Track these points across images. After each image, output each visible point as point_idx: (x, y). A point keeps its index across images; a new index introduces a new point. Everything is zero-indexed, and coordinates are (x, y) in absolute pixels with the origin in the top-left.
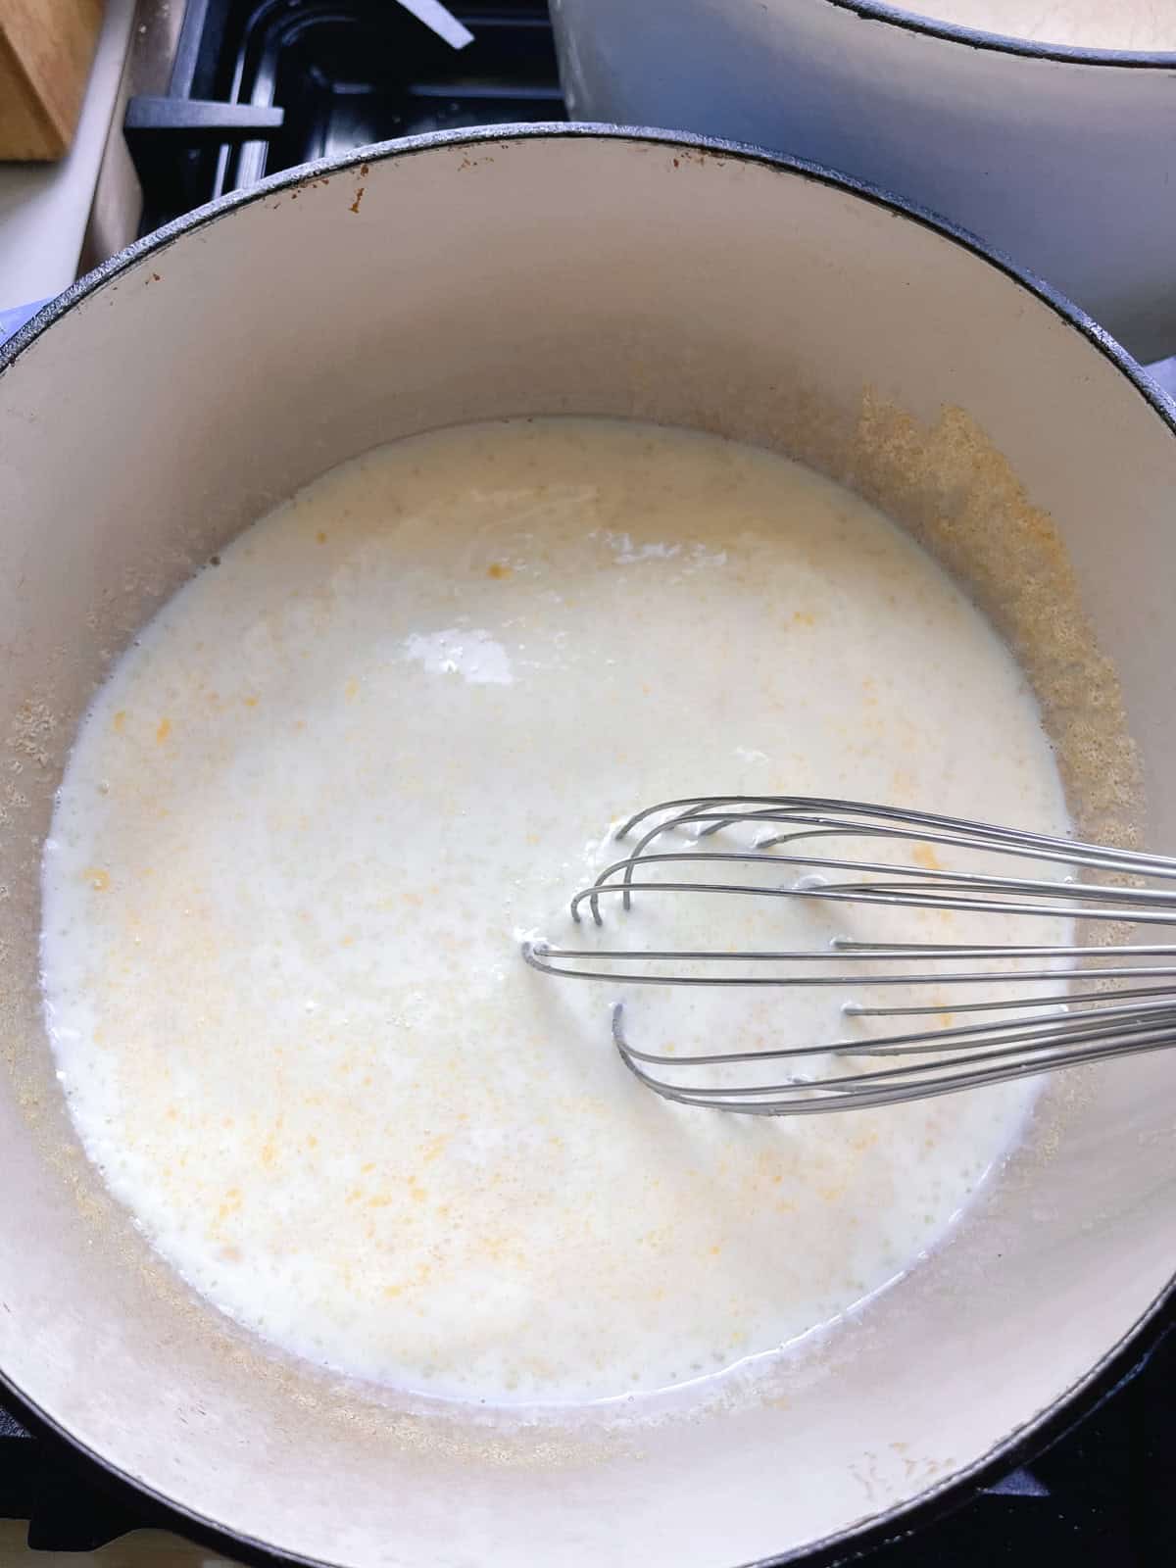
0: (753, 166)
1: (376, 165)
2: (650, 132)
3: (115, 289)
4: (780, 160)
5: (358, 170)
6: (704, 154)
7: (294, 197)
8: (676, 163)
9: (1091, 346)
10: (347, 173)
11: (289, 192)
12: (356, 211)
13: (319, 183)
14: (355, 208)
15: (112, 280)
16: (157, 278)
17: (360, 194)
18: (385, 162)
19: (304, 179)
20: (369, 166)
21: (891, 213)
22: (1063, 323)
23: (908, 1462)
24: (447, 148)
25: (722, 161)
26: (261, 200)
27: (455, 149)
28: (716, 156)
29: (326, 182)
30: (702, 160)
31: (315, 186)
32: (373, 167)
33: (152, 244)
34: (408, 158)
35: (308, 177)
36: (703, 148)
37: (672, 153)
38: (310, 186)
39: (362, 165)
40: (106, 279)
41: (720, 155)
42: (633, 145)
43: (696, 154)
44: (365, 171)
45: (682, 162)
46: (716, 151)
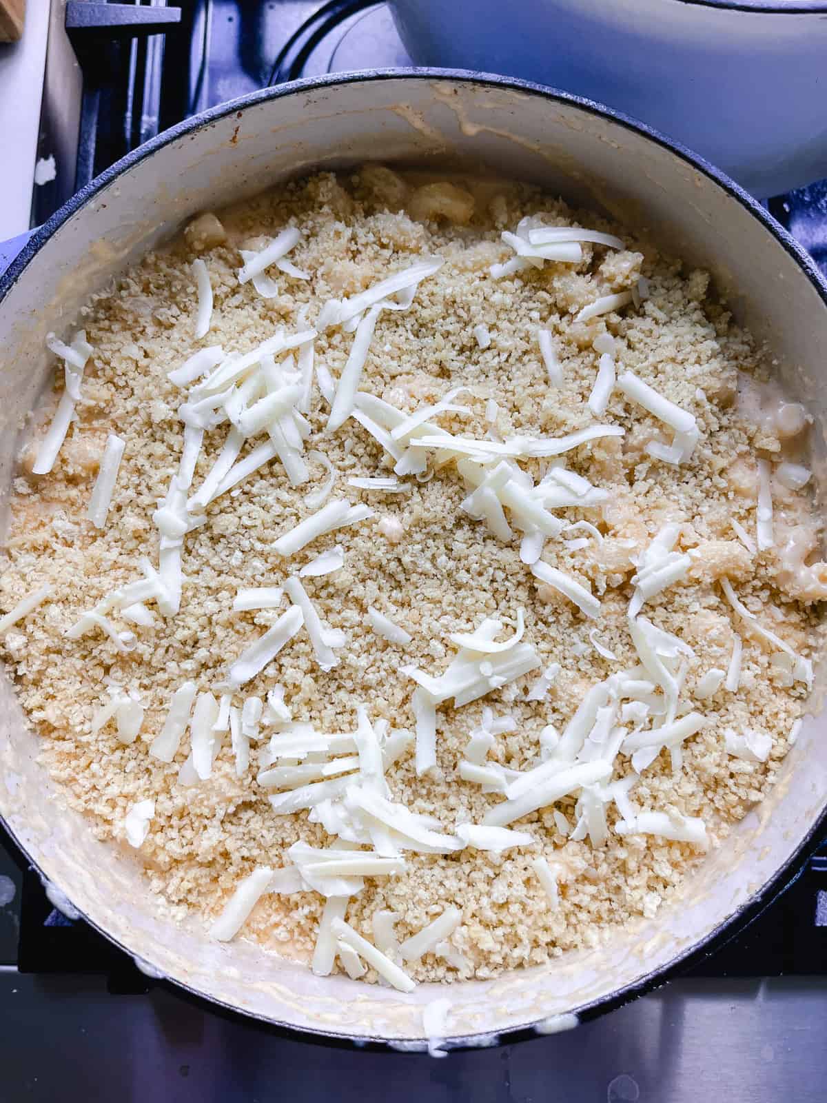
1: (248, 111)
2: (436, 71)
3: (78, 218)
5: (235, 116)
6: (476, 85)
7: (193, 138)
8: (456, 92)
10: (227, 119)
11: (188, 137)
12: (235, 142)
13: (209, 128)
14: (234, 140)
15: (75, 214)
16: (105, 206)
17: (237, 130)
18: (253, 108)
19: (199, 125)
20: (242, 112)
24: (296, 93)
25: (489, 89)
26: (170, 144)
27: (301, 94)
28: (485, 87)
29: (214, 126)
30: (474, 89)
31: (206, 130)
32: (245, 112)
34: (269, 103)
35: (201, 124)
36: (474, 81)
37: (453, 85)
38: (203, 131)
39: (237, 112)
40: (71, 213)
41: (487, 85)
42: (425, 82)
43: (469, 85)
44: (240, 115)
45: (460, 91)
46: (483, 83)
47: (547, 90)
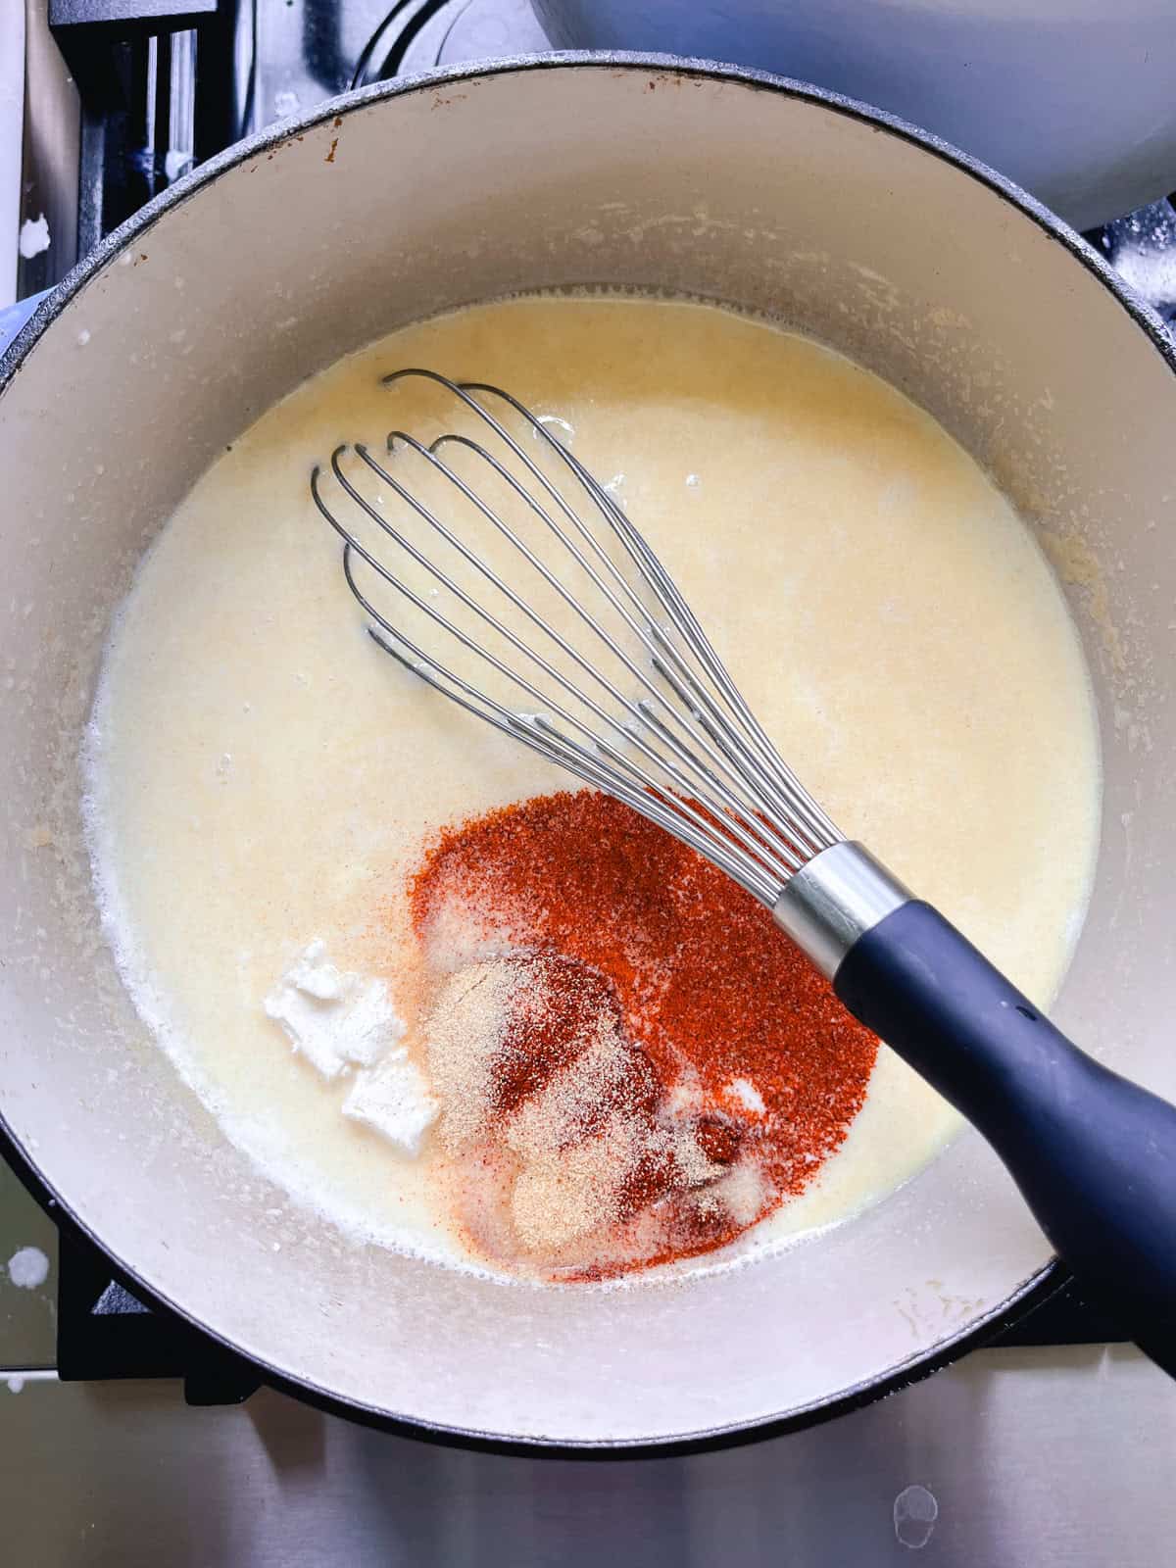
0: (730, 86)
1: (349, 116)
2: (622, 56)
3: (106, 276)
4: (757, 77)
5: (332, 123)
6: (681, 75)
7: (271, 157)
8: (652, 86)
9: (1075, 260)
10: (321, 128)
11: (267, 154)
12: (332, 161)
13: (295, 141)
14: (330, 158)
15: (102, 269)
16: (145, 258)
17: (335, 145)
18: (357, 113)
19: (279, 139)
20: (341, 118)
21: (872, 128)
22: (1048, 238)
23: (944, 1300)
24: (419, 91)
25: (700, 81)
26: (238, 167)
27: (427, 91)
28: (694, 78)
29: (301, 139)
30: (679, 82)
31: (290, 145)
32: (346, 119)
33: (136, 226)
34: (381, 105)
35: (282, 137)
36: (679, 71)
37: (648, 76)
38: (285, 145)
39: (335, 118)
40: (96, 269)
41: (697, 76)
42: (609, 72)
43: (671, 77)
44: (338, 123)
45: (658, 84)
46: (692, 73)
47: (787, 83)
